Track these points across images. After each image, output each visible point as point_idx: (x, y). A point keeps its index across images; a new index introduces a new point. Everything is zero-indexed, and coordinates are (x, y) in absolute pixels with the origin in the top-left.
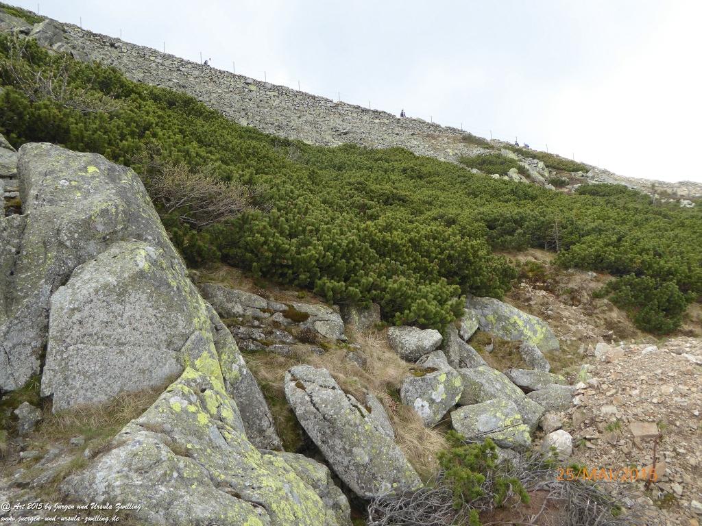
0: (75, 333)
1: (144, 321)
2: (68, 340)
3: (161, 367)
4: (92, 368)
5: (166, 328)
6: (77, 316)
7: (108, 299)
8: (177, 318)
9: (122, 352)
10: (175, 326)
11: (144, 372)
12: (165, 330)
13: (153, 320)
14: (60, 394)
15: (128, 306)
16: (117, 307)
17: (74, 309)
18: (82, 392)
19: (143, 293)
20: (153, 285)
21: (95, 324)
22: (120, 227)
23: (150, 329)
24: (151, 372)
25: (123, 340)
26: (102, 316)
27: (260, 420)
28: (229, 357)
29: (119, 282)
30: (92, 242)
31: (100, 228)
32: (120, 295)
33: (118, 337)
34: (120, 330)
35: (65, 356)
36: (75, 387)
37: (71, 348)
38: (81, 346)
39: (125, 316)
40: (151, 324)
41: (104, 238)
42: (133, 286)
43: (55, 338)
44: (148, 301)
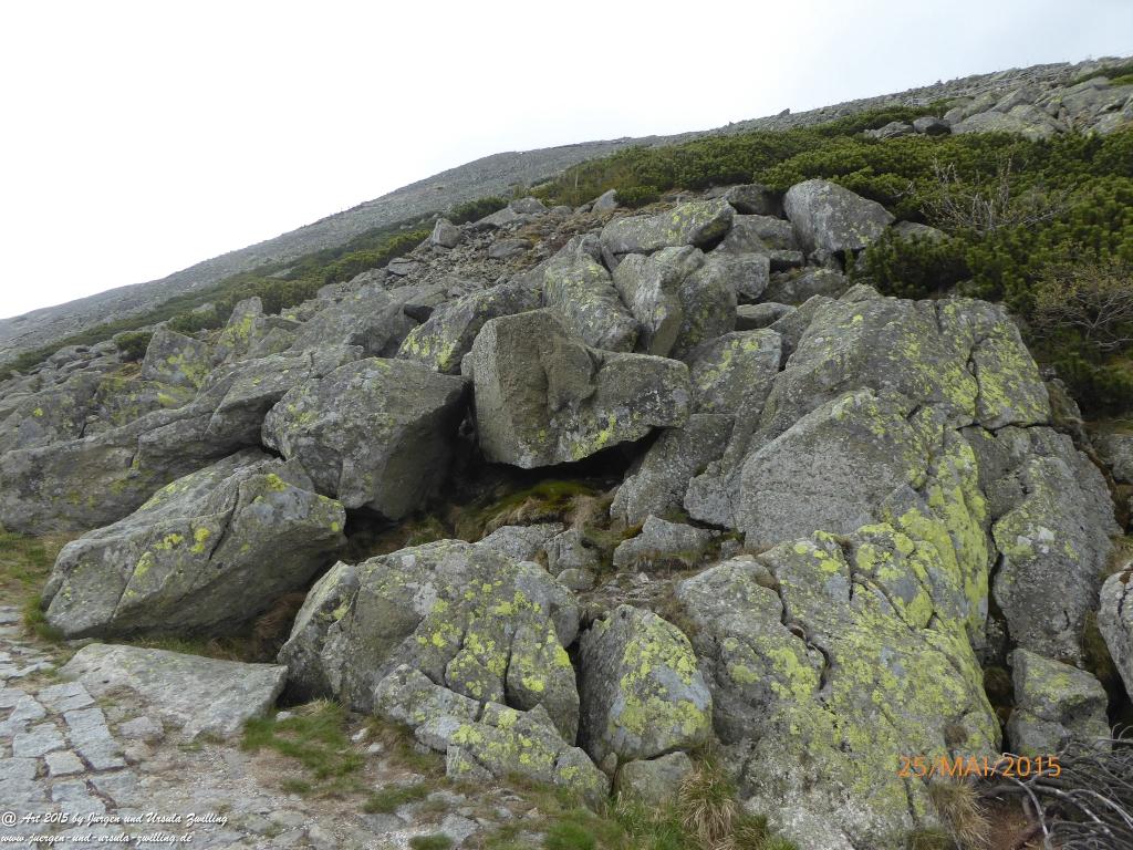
0: (764, 480)
1: (837, 470)
2: (758, 486)
3: (851, 519)
4: (779, 513)
5: (865, 479)
6: (766, 465)
7: (796, 449)
8: (882, 469)
9: (806, 501)
10: (878, 478)
11: (832, 522)
12: (864, 482)
13: (848, 470)
14: (751, 533)
15: (817, 456)
16: (805, 457)
17: (763, 459)
18: (770, 534)
19: (834, 442)
20: (847, 433)
21: (784, 472)
22: (847, 376)
23: (844, 479)
24: (840, 523)
25: (813, 489)
26: (790, 465)
27: (1051, 617)
28: (1011, 526)
29: (805, 432)
30: (817, 395)
31: (826, 380)
32: (807, 444)
33: (807, 486)
34: (810, 480)
35: (754, 500)
36: (764, 529)
37: (759, 493)
38: (768, 492)
39: (815, 465)
40: (845, 475)
41: (832, 390)
42: (822, 436)
43: (745, 483)
44: (842, 450)
